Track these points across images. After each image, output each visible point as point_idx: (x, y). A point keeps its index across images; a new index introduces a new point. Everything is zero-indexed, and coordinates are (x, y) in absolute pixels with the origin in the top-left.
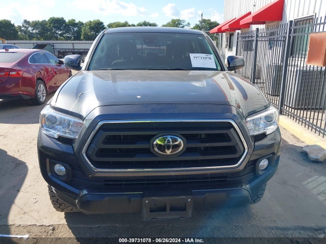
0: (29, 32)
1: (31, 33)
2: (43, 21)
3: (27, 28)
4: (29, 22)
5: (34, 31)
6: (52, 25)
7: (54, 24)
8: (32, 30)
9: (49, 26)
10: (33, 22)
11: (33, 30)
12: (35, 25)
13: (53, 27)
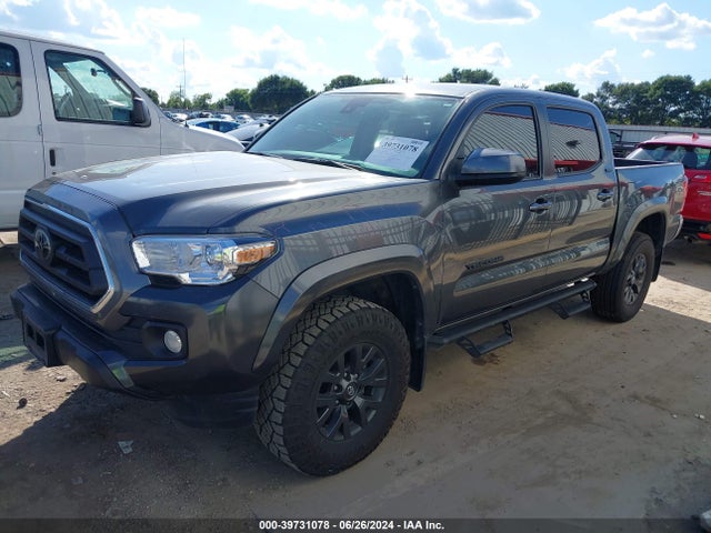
0: (607, 107)
1: (611, 110)
2: (641, 85)
3: (606, 98)
4: (613, 86)
5: (617, 106)
6: (659, 92)
7: (666, 89)
8: (614, 104)
9: (651, 96)
10: (621, 86)
11: (617, 102)
12: (624, 92)
13: (660, 96)
